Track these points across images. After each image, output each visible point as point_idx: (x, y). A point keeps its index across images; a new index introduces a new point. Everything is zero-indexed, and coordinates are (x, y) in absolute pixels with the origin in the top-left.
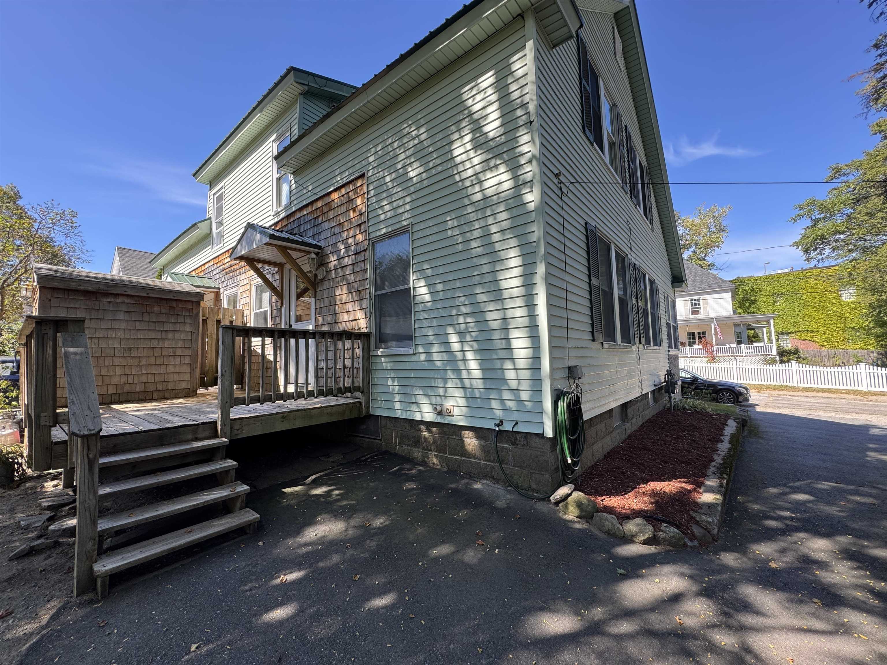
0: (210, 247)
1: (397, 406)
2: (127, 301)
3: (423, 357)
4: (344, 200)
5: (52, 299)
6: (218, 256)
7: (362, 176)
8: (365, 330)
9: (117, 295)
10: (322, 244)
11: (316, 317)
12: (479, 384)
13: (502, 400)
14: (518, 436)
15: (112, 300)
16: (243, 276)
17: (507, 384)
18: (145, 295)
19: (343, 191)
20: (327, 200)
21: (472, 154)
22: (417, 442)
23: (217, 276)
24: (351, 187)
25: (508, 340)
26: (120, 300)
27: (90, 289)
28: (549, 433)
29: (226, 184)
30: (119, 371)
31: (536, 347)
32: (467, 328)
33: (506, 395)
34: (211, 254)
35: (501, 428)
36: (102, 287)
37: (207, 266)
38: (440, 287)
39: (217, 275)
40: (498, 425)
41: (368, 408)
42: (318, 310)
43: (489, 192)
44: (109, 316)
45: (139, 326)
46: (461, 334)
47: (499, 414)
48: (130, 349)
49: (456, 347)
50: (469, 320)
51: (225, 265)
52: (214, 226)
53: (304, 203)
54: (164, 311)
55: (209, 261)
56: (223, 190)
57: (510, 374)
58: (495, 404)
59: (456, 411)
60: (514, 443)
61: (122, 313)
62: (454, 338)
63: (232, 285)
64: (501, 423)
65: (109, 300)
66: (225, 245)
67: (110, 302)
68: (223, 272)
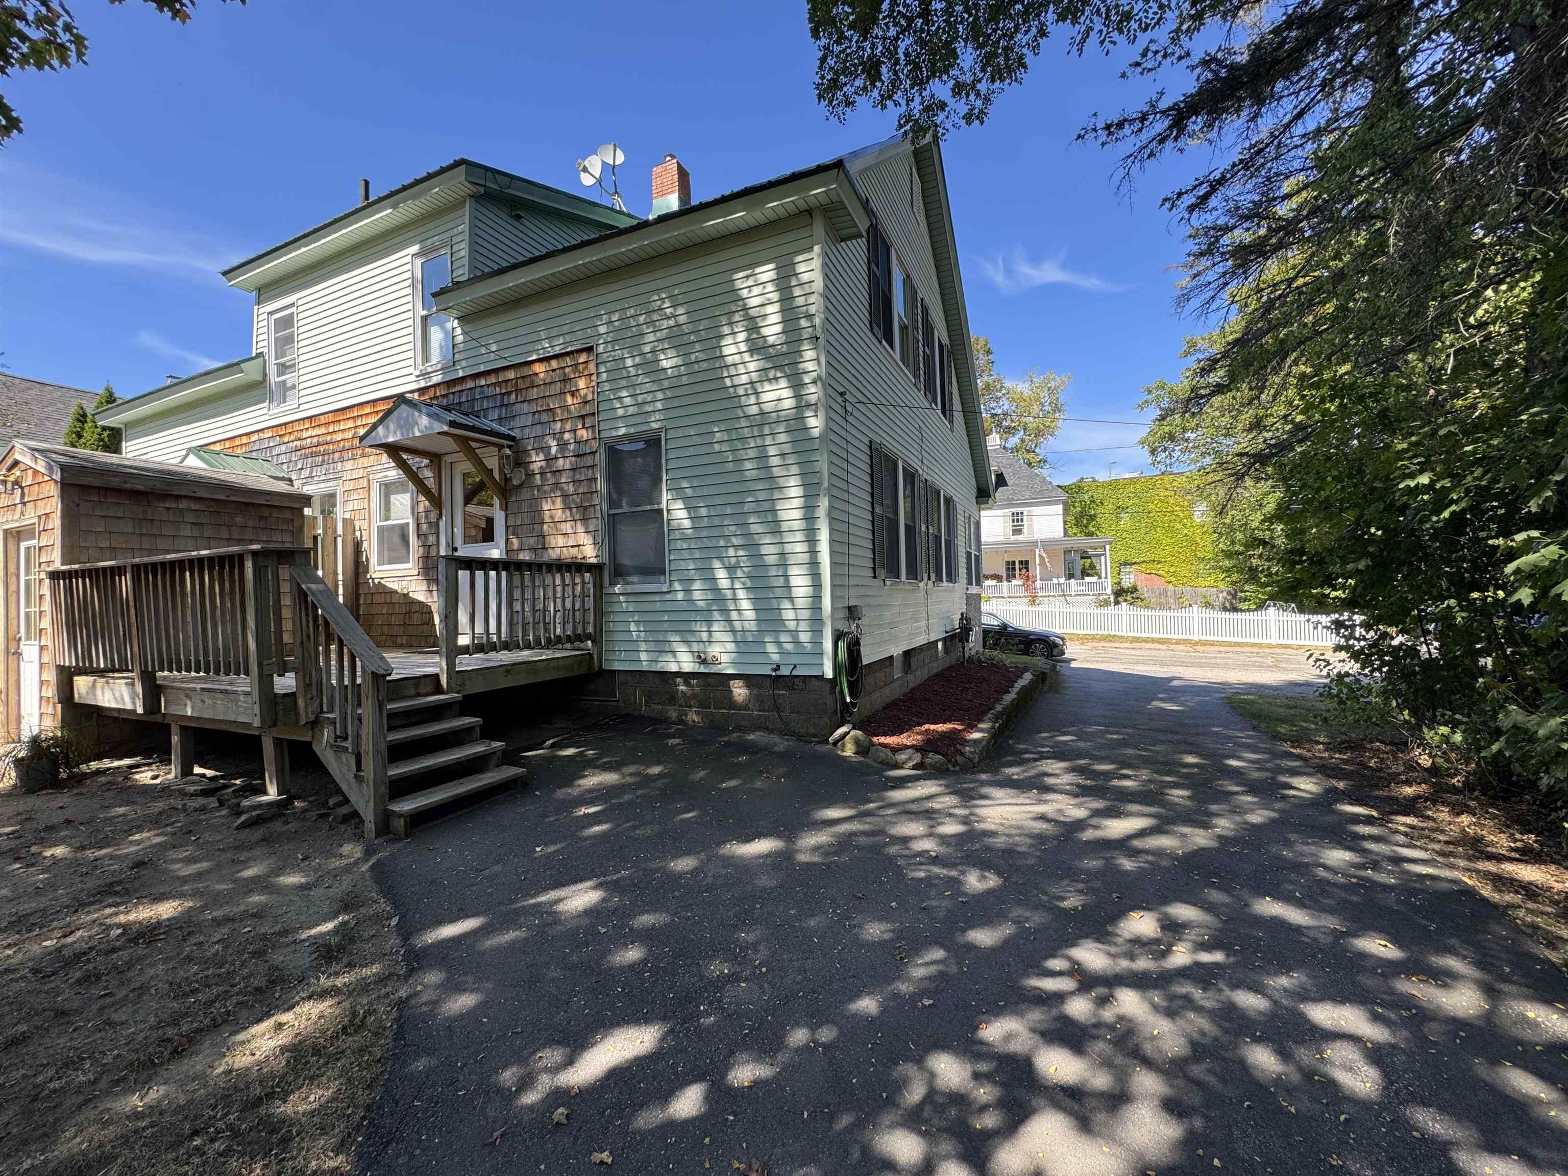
0: (266, 404)
1: (643, 656)
3: (680, 596)
4: (557, 376)
5: (82, 504)
6: (285, 424)
7: (589, 350)
8: (593, 561)
10: (516, 433)
11: (507, 540)
12: (752, 626)
13: (778, 643)
14: (796, 681)
15: (173, 505)
16: (349, 465)
17: (785, 626)
18: (223, 497)
19: (554, 364)
20: (526, 371)
21: (747, 358)
22: (672, 698)
23: (283, 459)
24: (568, 361)
25: (786, 576)
26: (184, 505)
28: (829, 673)
29: (300, 302)
31: (817, 585)
32: (738, 562)
33: (784, 638)
34: (267, 417)
35: (778, 673)
36: (157, 485)
37: (255, 437)
38: (703, 512)
39: (283, 457)
40: (775, 670)
41: (600, 660)
42: (511, 529)
43: (767, 407)
46: (731, 569)
47: (776, 658)
49: (724, 583)
50: (741, 553)
51: (304, 442)
52: (272, 371)
53: (482, 368)
55: (262, 430)
56: (294, 309)
57: (789, 615)
58: (771, 648)
59: (724, 658)
60: (791, 689)
62: (721, 574)
63: (323, 477)
64: (778, 668)
66: (302, 407)
68: (299, 453)
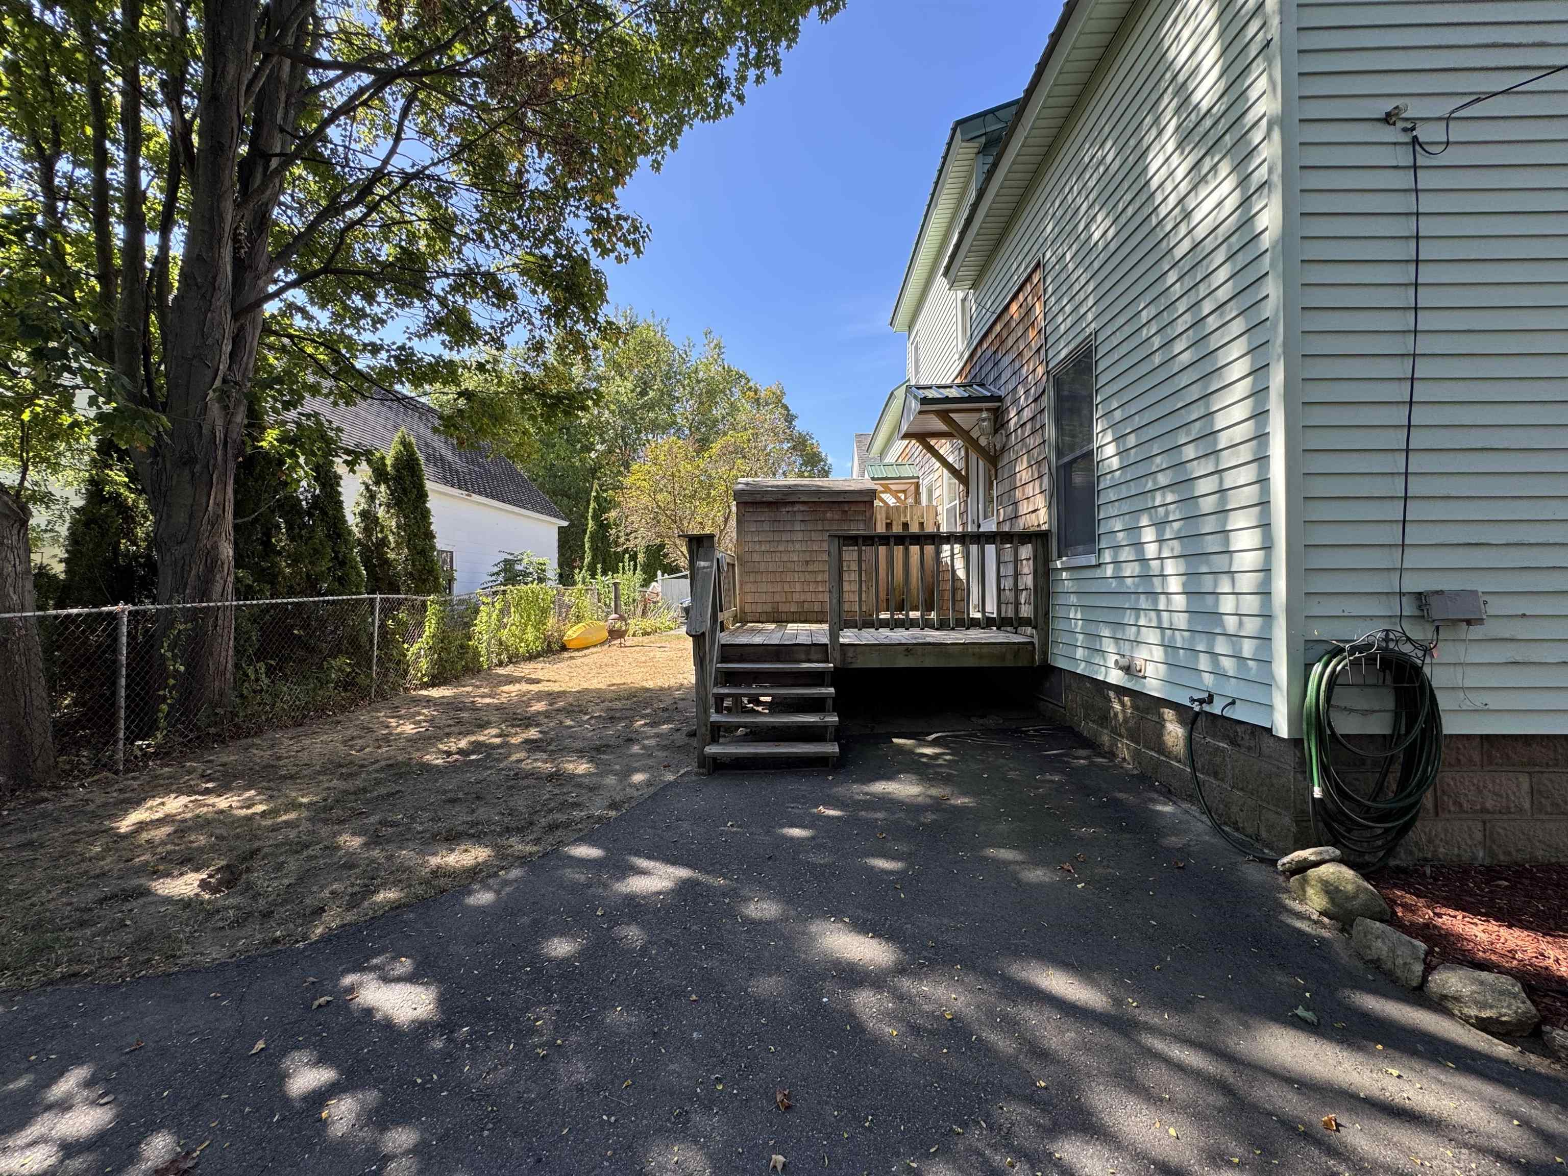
1: (1080, 653)
2: (802, 509)
3: (1109, 571)
4: (1023, 311)
5: (748, 515)
7: (1039, 264)
8: (1045, 527)
9: (793, 503)
11: (998, 512)
12: (1181, 621)
13: (1214, 655)
14: (1240, 729)
15: (790, 509)
17: (1222, 625)
19: (1021, 297)
20: (1006, 317)
21: (1176, 160)
22: (1105, 717)
23: (917, 461)
24: (1029, 287)
25: (1225, 533)
26: (796, 508)
28: (1283, 730)
29: (919, 327)
30: (798, 588)
31: (1267, 547)
32: (1167, 513)
33: (1221, 646)
35: (1206, 708)
38: (1131, 440)
40: (1201, 702)
41: (1045, 653)
42: (999, 499)
43: (1201, 232)
44: (788, 528)
46: (1160, 525)
47: (1208, 680)
48: (807, 562)
49: (1151, 550)
50: (1170, 498)
53: (984, 330)
56: (919, 335)
57: (1227, 605)
58: (1204, 663)
59: (1150, 670)
60: (1233, 742)
61: (799, 523)
62: (1149, 535)
63: (928, 471)
64: (1210, 699)
67: (788, 512)
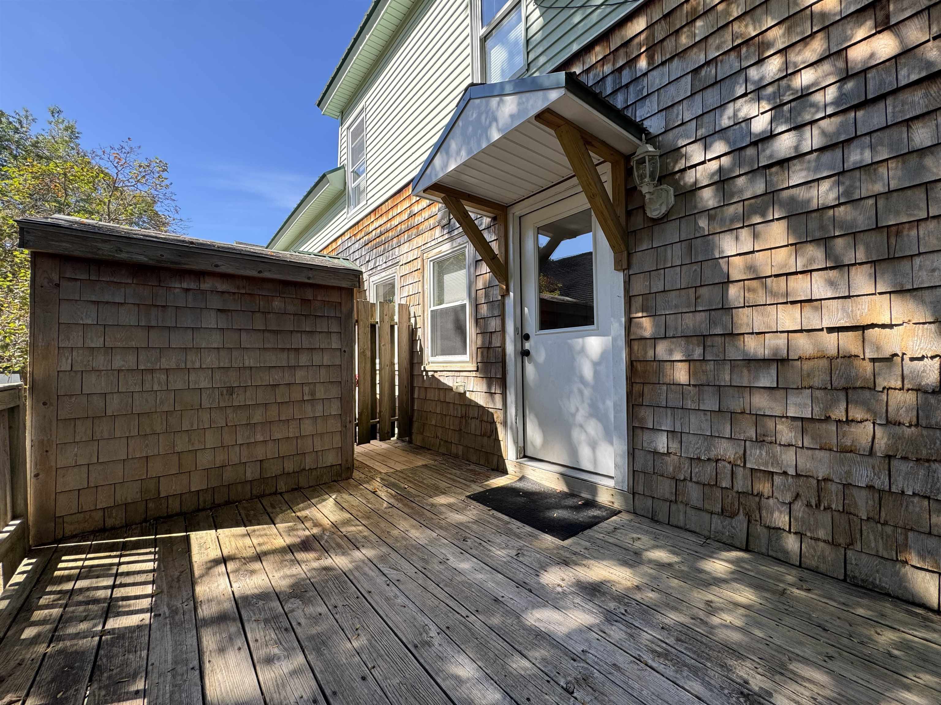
2: (222, 286)
5: (64, 284)
9: (200, 275)
10: (651, 126)
18: (253, 273)
23: (357, 255)
26: (207, 285)
27: (143, 259)
29: (368, 103)
30: (211, 440)
36: (167, 256)
39: (356, 253)
44: (187, 321)
45: (246, 340)
48: (231, 390)
51: (371, 235)
52: (350, 177)
54: (291, 309)
55: (343, 234)
61: (213, 314)
63: (384, 266)
65: (185, 285)
66: (369, 202)
67: (187, 290)
68: (367, 247)
